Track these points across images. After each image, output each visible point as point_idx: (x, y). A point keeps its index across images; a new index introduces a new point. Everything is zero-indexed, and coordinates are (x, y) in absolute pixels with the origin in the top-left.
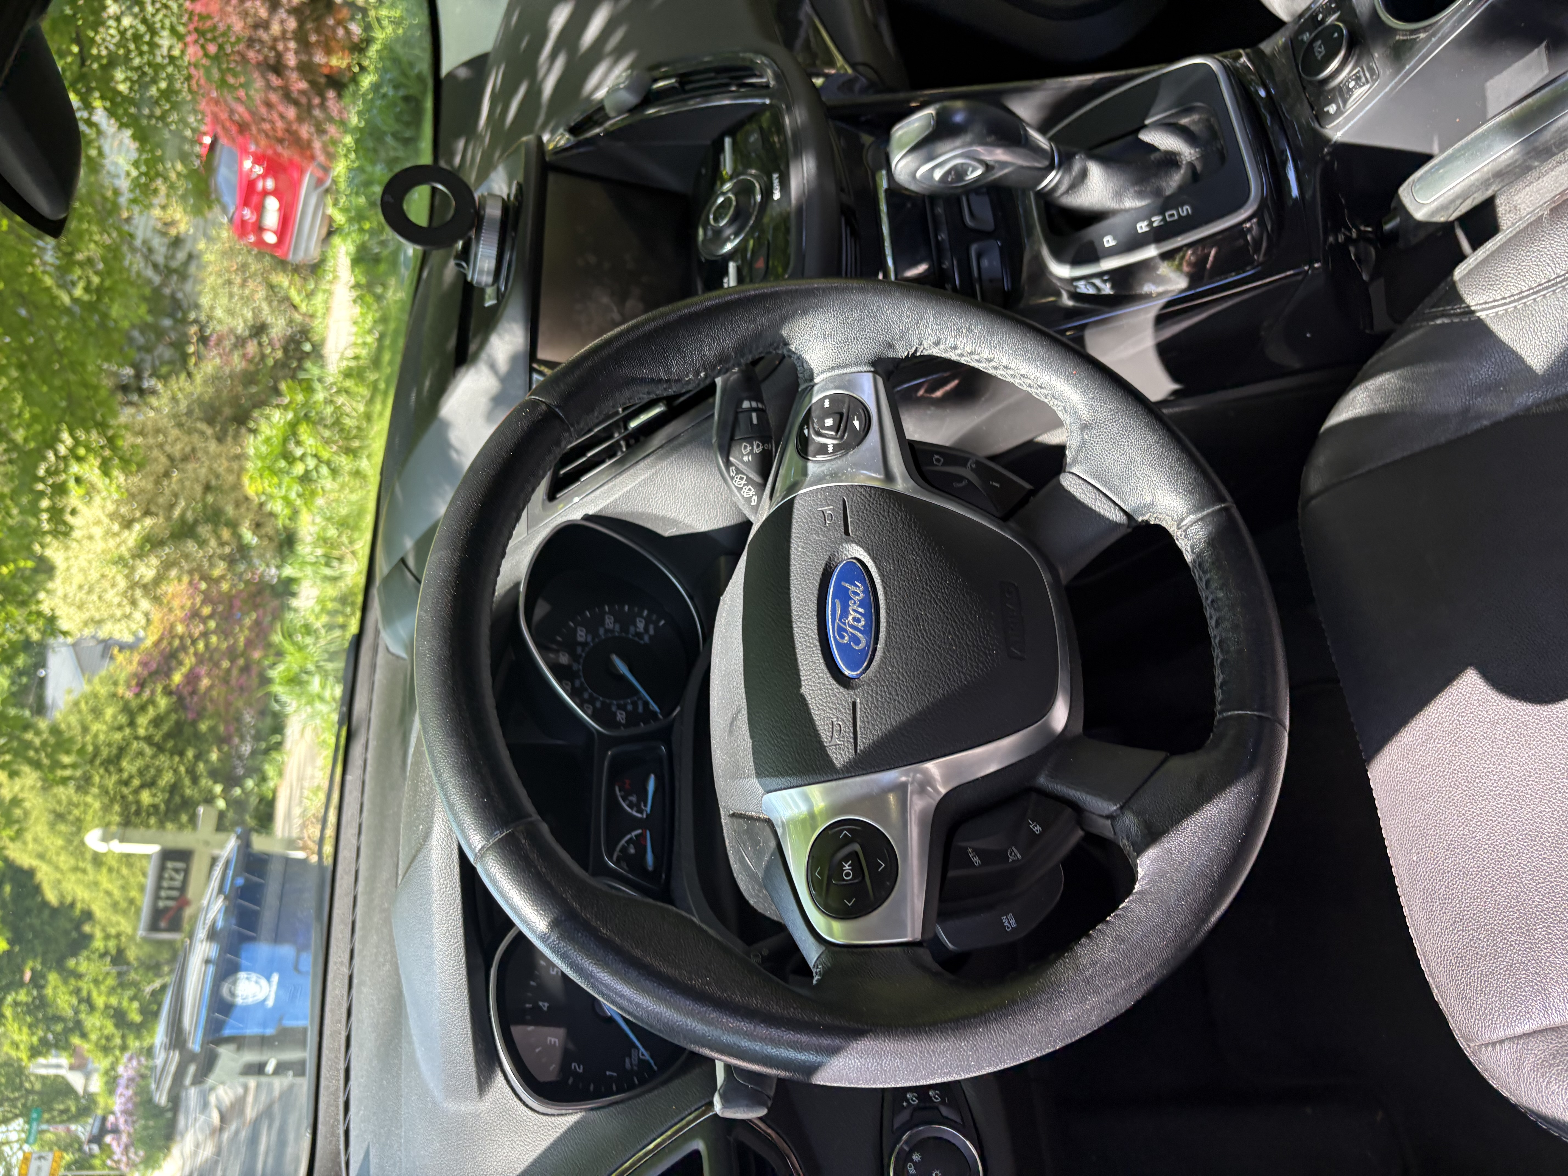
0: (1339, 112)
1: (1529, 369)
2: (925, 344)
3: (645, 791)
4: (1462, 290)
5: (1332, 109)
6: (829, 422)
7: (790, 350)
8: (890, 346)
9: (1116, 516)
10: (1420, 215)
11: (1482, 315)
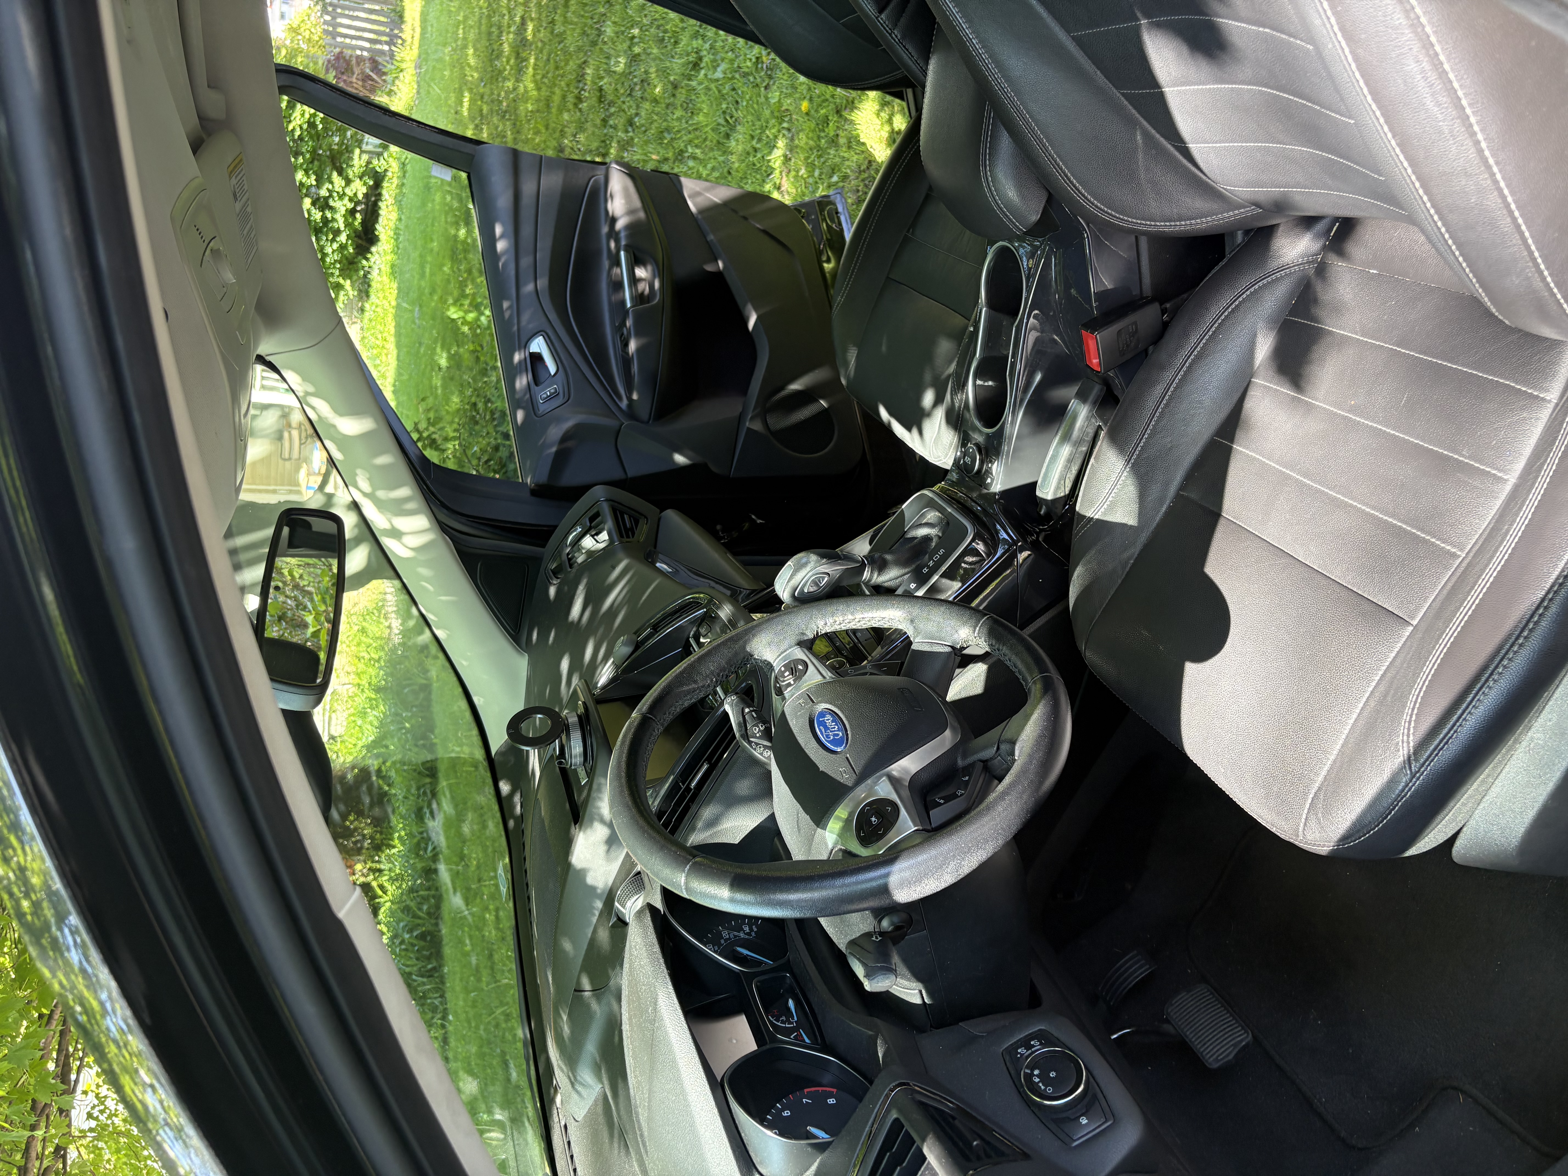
0: (992, 480)
1: (1131, 526)
2: (821, 627)
3: (789, 1009)
4: (1083, 512)
5: (989, 480)
6: (787, 673)
7: (755, 659)
8: (803, 634)
9: (948, 649)
10: (1049, 497)
11: (1096, 517)
